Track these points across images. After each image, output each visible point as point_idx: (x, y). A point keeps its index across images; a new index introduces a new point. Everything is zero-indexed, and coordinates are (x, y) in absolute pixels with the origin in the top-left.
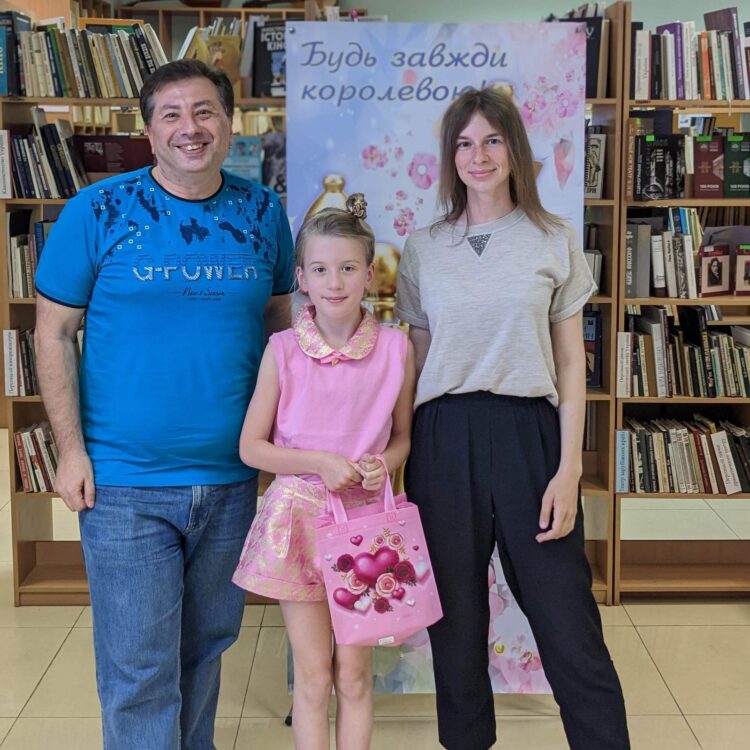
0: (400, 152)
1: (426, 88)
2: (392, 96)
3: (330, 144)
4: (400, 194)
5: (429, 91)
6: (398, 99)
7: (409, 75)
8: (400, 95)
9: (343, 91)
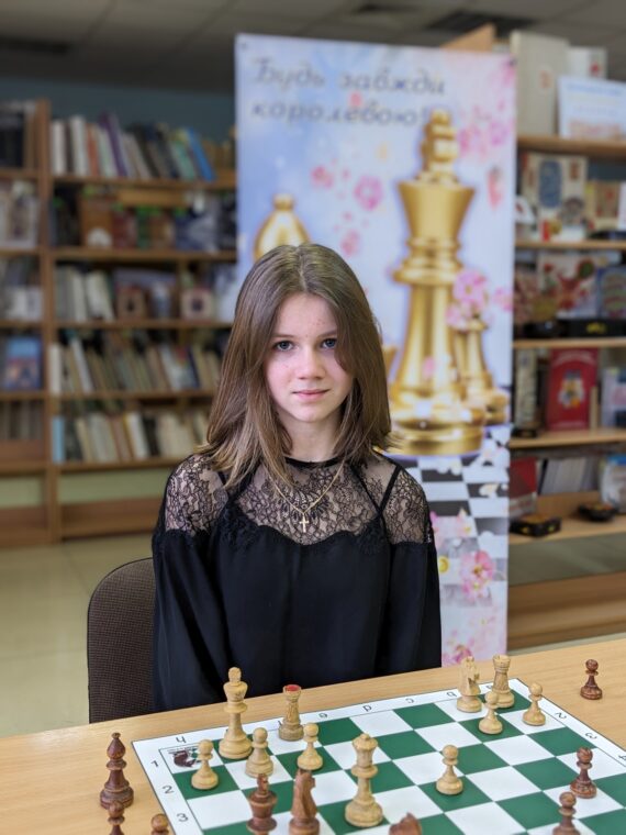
0: (346, 174)
2: (339, 118)
3: (280, 162)
4: (348, 216)
6: (345, 120)
7: (356, 99)
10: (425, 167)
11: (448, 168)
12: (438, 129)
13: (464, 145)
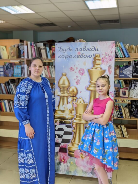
0: (77, 68)
1: (82, 55)
2: (76, 57)
3: (64, 67)
4: (77, 77)
5: (83, 56)
6: (77, 58)
7: (79, 53)
8: (77, 57)
9: (66, 56)
10: (94, 66)
11: (99, 66)
12: (97, 58)
13: (103, 61)
